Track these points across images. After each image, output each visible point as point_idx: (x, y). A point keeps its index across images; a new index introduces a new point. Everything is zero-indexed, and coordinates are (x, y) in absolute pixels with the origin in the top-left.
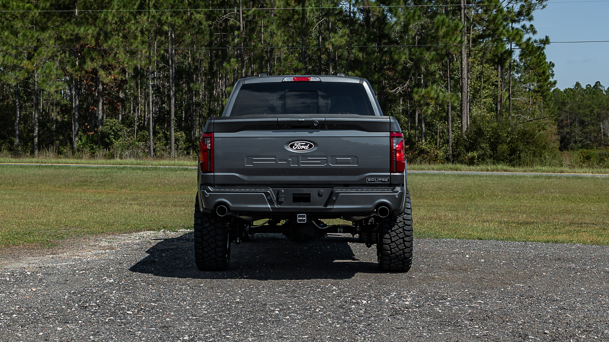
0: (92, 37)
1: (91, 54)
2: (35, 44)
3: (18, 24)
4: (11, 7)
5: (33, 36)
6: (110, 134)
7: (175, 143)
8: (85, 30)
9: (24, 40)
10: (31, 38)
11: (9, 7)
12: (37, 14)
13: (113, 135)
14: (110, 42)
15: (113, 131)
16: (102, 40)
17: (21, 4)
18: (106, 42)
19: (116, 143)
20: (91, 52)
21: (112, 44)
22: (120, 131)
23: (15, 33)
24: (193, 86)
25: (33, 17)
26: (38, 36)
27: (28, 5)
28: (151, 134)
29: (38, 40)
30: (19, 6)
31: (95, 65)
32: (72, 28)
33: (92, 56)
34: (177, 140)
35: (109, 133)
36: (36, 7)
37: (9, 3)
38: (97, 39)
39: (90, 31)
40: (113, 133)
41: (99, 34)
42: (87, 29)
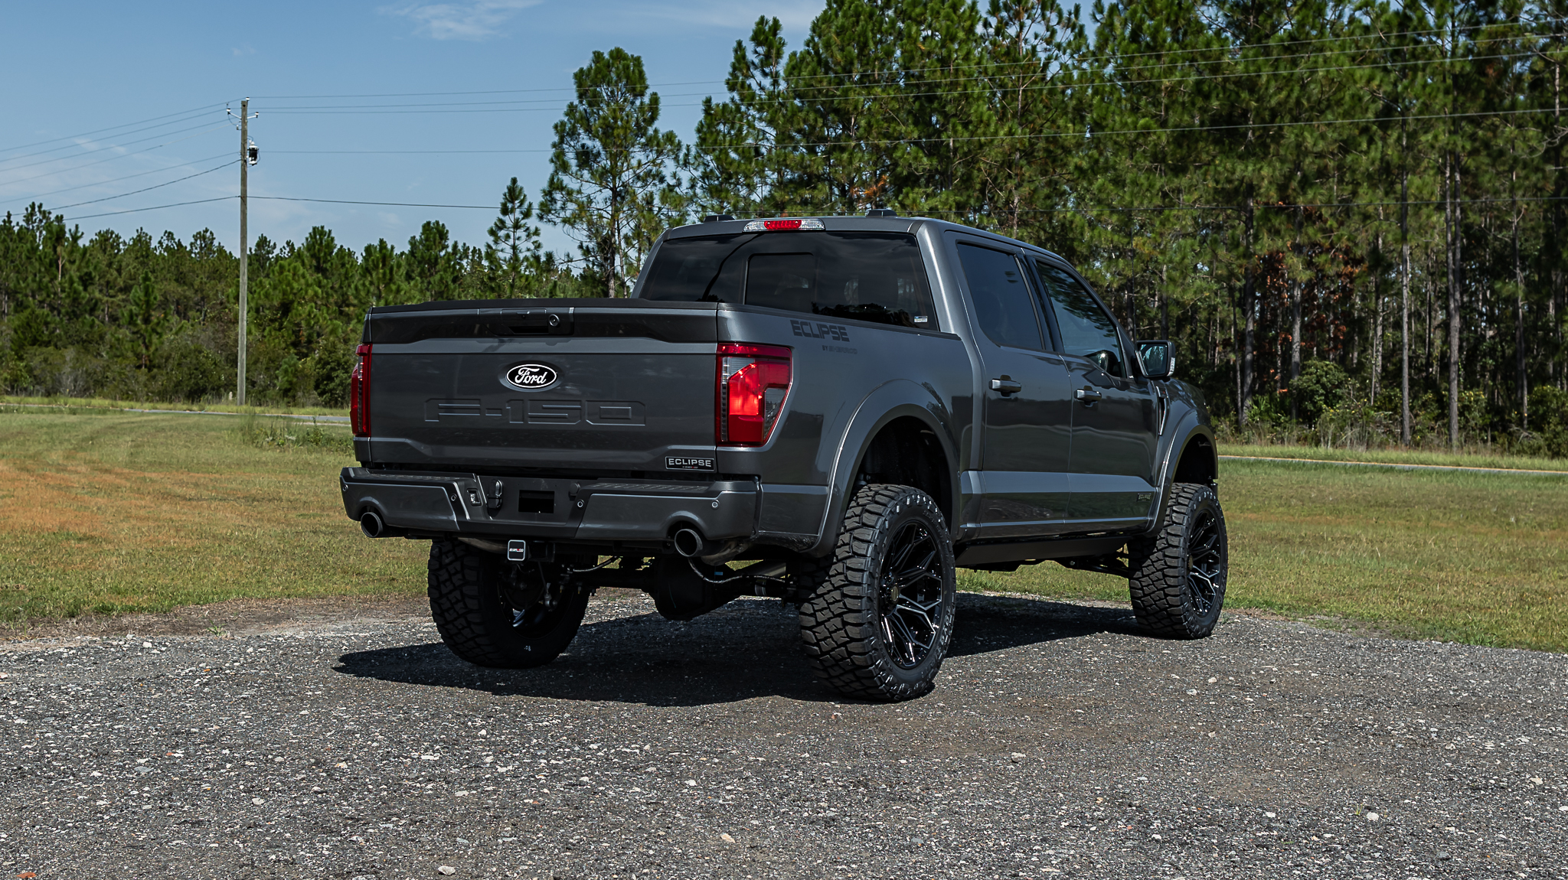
0: (1270, 183)
1: (1270, 220)
2: (1158, 201)
3: (1124, 162)
4: (1110, 126)
5: (1151, 186)
6: (1314, 392)
7: (1461, 414)
8: (1254, 170)
9: (1132, 194)
10: (1147, 190)
11: (1107, 126)
12: (1164, 139)
13: (1322, 395)
14: (1310, 194)
15: (1323, 386)
16: (1294, 190)
17: (1129, 120)
18: (1305, 193)
19: (1329, 413)
20: (1271, 216)
21: (1314, 198)
22: (1338, 387)
23: (1118, 182)
24: (1501, 288)
25: (1156, 145)
26: (1163, 186)
27: (1142, 122)
28: (1406, 393)
29: (1165, 195)
30: (1126, 123)
31: (1280, 243)
32: (1229, 165)
33: (1274, 226)
34: (1464, 409)
35: (1312, 391)
36: (1163, 124)
37: (1105, 119)
38: (1282, 188)
39: (1265, 172)
40: (1321, 391)
41: (1289, 177)
42: (1258, 166)
